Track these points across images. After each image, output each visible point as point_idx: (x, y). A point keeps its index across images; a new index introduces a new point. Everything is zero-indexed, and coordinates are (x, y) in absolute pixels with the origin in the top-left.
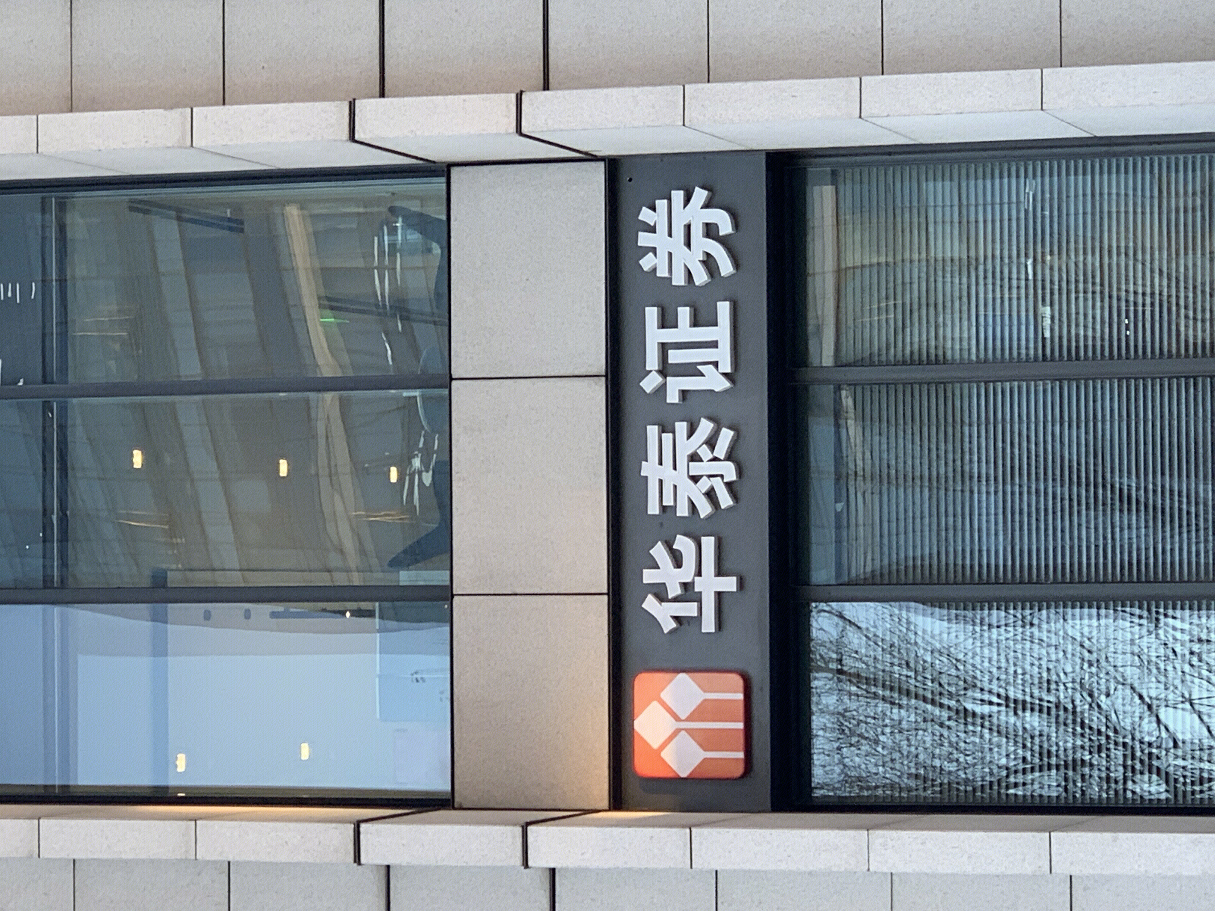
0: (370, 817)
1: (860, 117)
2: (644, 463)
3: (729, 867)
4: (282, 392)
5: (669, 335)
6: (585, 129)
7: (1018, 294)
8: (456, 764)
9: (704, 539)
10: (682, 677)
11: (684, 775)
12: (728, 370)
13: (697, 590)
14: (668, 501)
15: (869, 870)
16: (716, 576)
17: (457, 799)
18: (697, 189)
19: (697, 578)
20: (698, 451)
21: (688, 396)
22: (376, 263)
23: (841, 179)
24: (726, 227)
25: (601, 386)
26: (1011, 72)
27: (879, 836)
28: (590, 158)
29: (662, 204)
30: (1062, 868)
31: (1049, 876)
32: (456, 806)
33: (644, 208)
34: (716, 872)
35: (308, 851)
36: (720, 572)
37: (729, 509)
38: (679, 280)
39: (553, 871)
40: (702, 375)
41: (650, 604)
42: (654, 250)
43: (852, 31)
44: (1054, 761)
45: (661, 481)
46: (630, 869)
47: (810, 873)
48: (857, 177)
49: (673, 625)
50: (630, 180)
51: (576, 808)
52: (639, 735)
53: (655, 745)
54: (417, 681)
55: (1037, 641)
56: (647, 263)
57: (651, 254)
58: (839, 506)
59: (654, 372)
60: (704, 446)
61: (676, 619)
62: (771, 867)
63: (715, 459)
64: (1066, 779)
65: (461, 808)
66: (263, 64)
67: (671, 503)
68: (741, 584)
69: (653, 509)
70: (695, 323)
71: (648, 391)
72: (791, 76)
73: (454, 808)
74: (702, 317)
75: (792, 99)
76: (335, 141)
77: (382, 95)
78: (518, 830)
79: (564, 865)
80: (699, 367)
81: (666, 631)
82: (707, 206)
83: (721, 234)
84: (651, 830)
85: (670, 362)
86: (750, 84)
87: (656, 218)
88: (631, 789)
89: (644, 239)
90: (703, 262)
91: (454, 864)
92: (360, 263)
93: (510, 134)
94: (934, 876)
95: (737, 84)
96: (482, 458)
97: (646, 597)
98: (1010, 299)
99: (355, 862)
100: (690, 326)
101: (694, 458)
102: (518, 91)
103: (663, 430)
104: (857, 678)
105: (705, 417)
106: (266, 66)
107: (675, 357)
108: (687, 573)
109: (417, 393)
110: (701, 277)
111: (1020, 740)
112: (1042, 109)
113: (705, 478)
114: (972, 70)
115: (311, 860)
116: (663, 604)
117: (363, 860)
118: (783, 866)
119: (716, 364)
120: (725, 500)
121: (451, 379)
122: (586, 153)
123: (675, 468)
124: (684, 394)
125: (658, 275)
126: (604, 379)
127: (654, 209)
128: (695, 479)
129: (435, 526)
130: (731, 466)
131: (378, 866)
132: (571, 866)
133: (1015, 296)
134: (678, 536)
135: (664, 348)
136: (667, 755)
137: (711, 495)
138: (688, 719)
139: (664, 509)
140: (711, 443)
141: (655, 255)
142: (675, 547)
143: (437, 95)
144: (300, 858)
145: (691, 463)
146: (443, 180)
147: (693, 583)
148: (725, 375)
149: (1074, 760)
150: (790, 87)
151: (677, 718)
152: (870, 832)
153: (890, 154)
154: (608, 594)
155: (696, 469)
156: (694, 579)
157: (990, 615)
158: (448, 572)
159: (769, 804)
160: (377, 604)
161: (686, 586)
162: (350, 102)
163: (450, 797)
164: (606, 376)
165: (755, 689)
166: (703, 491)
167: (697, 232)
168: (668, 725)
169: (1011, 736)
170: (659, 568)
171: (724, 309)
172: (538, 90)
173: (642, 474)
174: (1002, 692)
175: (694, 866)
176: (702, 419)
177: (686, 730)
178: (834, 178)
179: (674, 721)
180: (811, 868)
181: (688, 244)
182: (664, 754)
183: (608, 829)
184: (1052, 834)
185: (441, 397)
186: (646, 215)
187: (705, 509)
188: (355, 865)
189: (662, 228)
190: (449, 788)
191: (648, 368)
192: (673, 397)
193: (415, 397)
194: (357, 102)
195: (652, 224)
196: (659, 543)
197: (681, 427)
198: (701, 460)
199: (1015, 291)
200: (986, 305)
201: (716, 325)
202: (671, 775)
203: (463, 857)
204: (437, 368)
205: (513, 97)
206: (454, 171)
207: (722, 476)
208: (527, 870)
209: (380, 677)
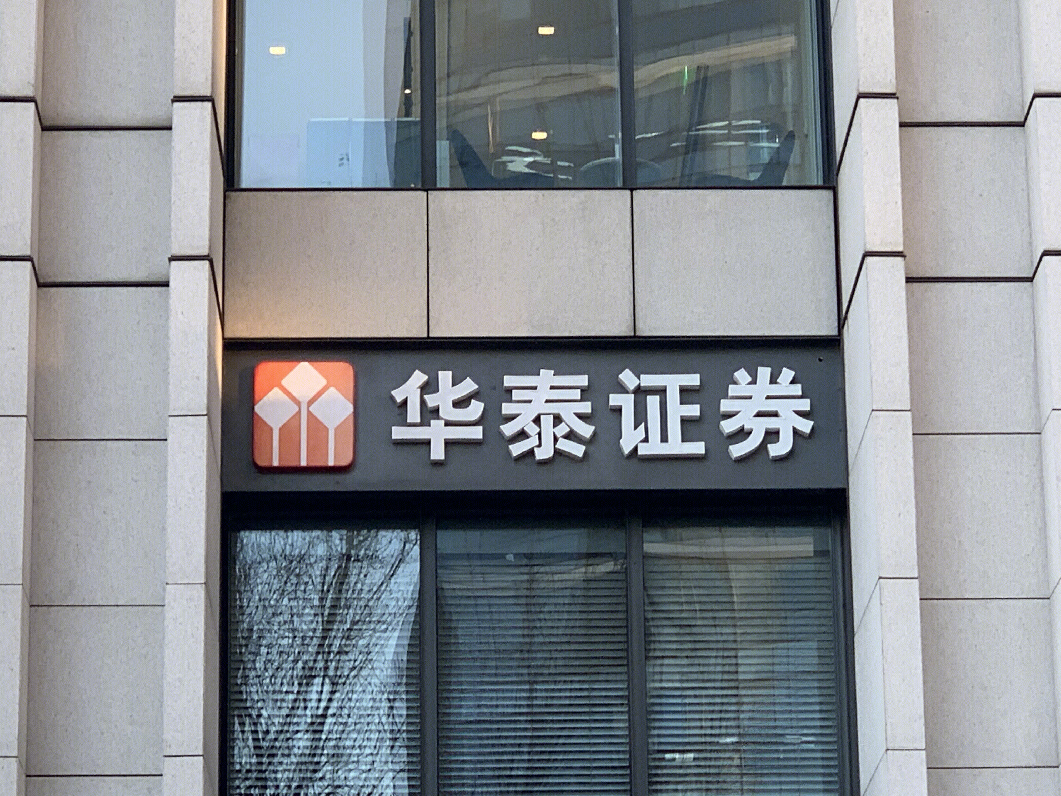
0: (217, 111)
1: (880, 578)
2: (553, 372)
3: (170, 452)
4: (620, 31)
5: (673, 396)
6: (869, 317)
7: (706, 727)
8: (267, 193)
9: (480, 428)
10: (350, 408)
11: (257, 409)
12: (640, 453)
13: (433, 422)
14: (516, 395)
15: (167, 584)
16: (445, 440)
17: (233, 195)
18: (812, 423)
19: (443, 422)
20: (563, 423)
21: (616, 415)
22: (734, 123)
23: (819, 560)
24: (776, 450)
25: (625, 332)
26: (923, 721)
27: (200, 593)
28: (842, 322)
29: (797, 389)
30: (169, 766)
31: (162, 755)
32: (227, 193)
33: (793, 373)
34: (166, 440)
35: (185, 52)
36: (449, 444)
37: (509, 453)
38: (726, 406)
39: (166, 284)
40: (636, 428)
41: (419, 378)
42: (754, 382)
43: (961, 571)
44: (264, 760)
45: (535, 388)
46: (168, 358)
47: (164, 529)
48: (821, 575)
49: (399, 400)
50: (820, 360)
51: (226, 305)
52: (293, 368)
53: (284, 382)
54: (342, 159)
55: (378, 744)
56: (742, 375)
57: (750, 379)
58: (510, 557)
59: (637, 382)
60: (568, 429)
61: (405, 402)
62: (170, 492)
63: (556, 440)
64: (248, 771)
65: (225, 198)
66: (930, 10)
67: (514, 398)
68: (437, 464)
69: (509, 381)
70: (685, 421)
71: (620, 376)
72: (919, 514)
73: (225, 191)
74: (691, 427)
75: (898, 513)
76: (859, 81)
77: (902, 125)
78: (205, 252)
79: (172, 295)
80: (643, 425)
81: (393, 392)
82: (795, 432)
83: (769, 446)
84: (206, 377)
85: (648, 397)
86: (911, 474)
87: (784, 384)
88: (245, 359)
89: (764, 373)
90: (742, 429)
91: (173, 189)
92: (735, 107)
93: (865, 245)
94: (162, 647)
95: (911, 461)
96: (557, 219)
97: (425, 373)
98: (701, 720)
99: (175, 97)
100: (681, 416)
101: (558, 420)
102: (906, 253)
103: (583, 390)
104: (343, 574)
105: (595, 430)
106: (930, 14)
107: (653, 401)
108: (448, 413)
109: (618, 156)
110: (728, 426)
111: (286, 728)
112: (888, 750)
113: (539, 430)
114: (925, 683)
115: (176, 55)
116: (419, 390)
117: (176, 104)
118: (170, 503)
119: (646, 440)
120: (517, 449)
121: (632, 190)
122: (846, 318)
123: (547, 401)
124: (618, 410)
125: (731, 386)
126: (632, 334)
127: (793, 382)
128: (537, 421)
129: (492, 174)
130: (550, 454)
131: (171, 119)
132: (171, 302)
133: (704, 724)
134: (483, 405)
135: (662, 391)
136: (275, 393)
137: (522, 435)
138: (309, 413)
139: (509, 391)
140: (571, 436)
141: (750, 383)
142: (473, 401)
143: (902, 177)
144: (179, 45)
145: (552, 416)
146: (821, 183)
147: (438, 418)
148: (636, 449)
149: (266, 779)
150: (908, 512)
151: (310, 402)
152: (204, 586)
153: (844, 606)
154: (428, 337)
155: (547, 421)
156: (442, 419)
157: (402, 699)
158: (448, 186)
159: (229, 490)
160: (418, 119)
161: (435, 412)
162: (895, 94)
163: (236, 187)
164: (635, 336)
165: (338, 477)
166: (525, 428)
167: (771, 423)
168: (304, 394)
169: (288, 720)
170: (453, 385)
171: (698, 448)
172: (906, 274)
173: (542, 370)
174: (330, 712)
175: (171, 418)
176: (593, 428)
177: (299, 413)
178: (820, 553)
179: (309, 399)
180: (169, 530)
181: (760, 414)
182: (276, 390)
183: (206, 337)
184: (202, 758)
185: (614, 180)
186: (787, 374)
187: (508, 429)
188: (172, 98)
189: (775, 390)
190: (244, 186)
191: (642, 376)
192: (615, 400)
193: (614, 155)
194: (895, 100)
195: (778, 380)
196: (476, 387)
197: (586, 408)
198: (555, 426)
199: (709, 724)
200: (696, 696)
201: (683, 441)
202: (257, 397)
203: (179, 199)
204: (642, 176)
205: (900, 249)
206: (828, 194)
207: (539, 446)
208: (167, 260)
209: (350, 122)
